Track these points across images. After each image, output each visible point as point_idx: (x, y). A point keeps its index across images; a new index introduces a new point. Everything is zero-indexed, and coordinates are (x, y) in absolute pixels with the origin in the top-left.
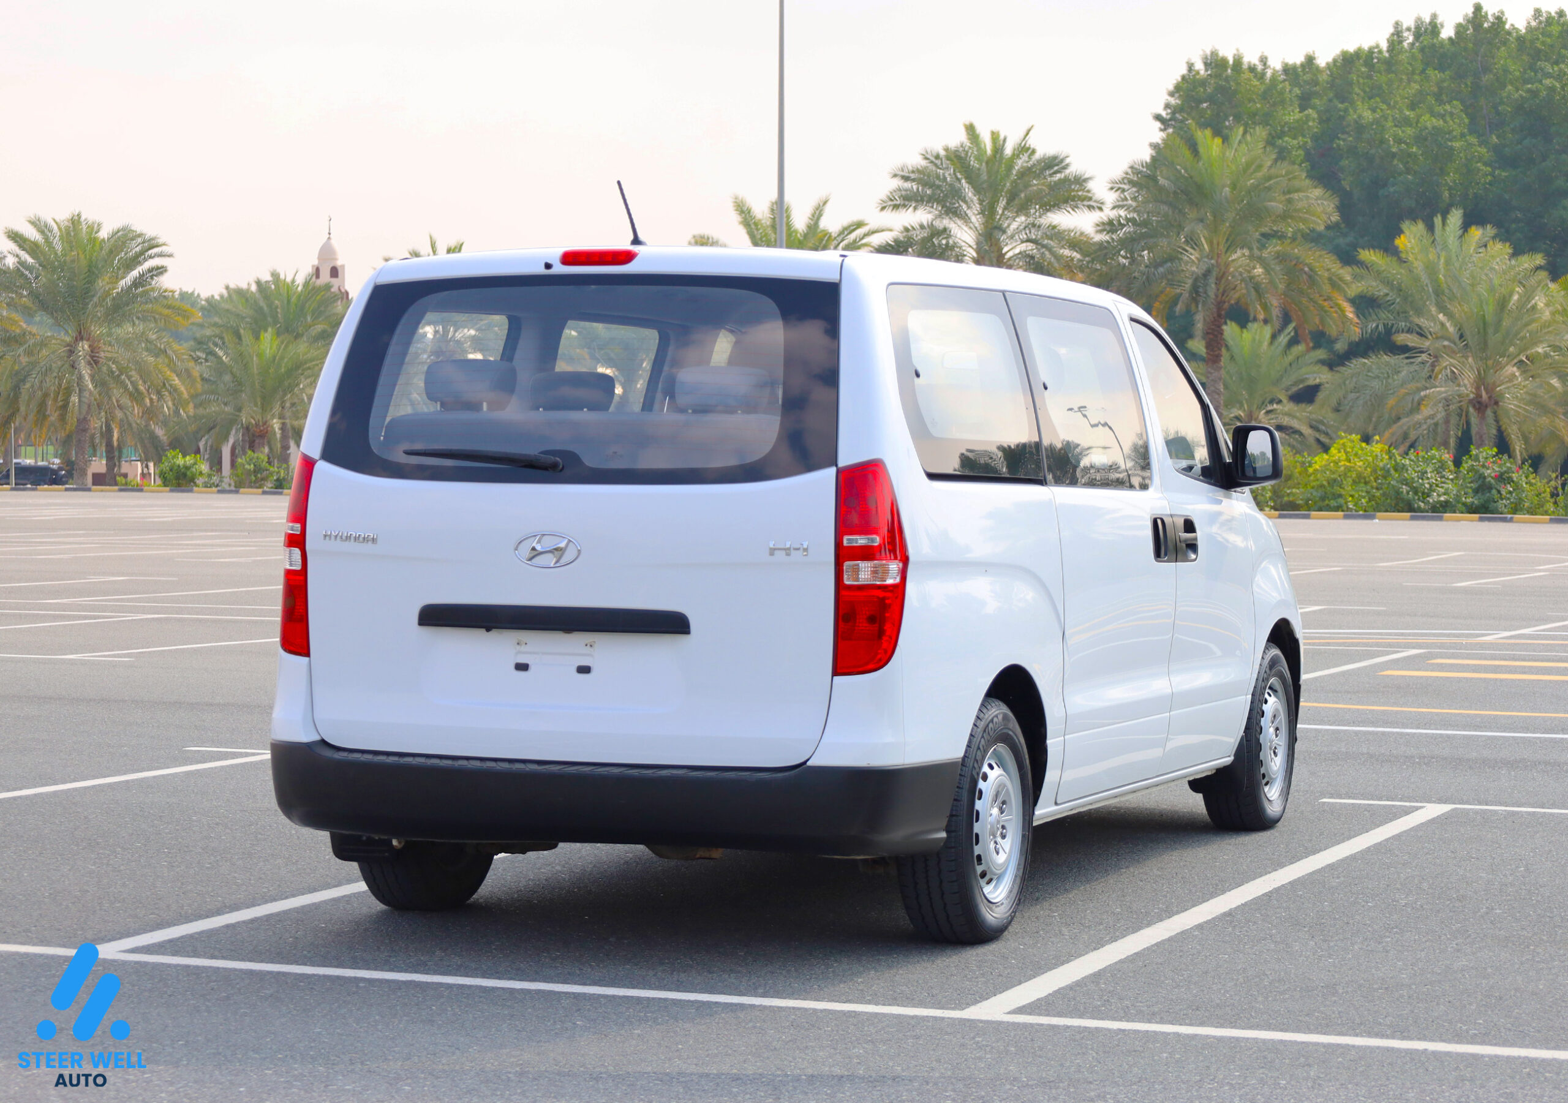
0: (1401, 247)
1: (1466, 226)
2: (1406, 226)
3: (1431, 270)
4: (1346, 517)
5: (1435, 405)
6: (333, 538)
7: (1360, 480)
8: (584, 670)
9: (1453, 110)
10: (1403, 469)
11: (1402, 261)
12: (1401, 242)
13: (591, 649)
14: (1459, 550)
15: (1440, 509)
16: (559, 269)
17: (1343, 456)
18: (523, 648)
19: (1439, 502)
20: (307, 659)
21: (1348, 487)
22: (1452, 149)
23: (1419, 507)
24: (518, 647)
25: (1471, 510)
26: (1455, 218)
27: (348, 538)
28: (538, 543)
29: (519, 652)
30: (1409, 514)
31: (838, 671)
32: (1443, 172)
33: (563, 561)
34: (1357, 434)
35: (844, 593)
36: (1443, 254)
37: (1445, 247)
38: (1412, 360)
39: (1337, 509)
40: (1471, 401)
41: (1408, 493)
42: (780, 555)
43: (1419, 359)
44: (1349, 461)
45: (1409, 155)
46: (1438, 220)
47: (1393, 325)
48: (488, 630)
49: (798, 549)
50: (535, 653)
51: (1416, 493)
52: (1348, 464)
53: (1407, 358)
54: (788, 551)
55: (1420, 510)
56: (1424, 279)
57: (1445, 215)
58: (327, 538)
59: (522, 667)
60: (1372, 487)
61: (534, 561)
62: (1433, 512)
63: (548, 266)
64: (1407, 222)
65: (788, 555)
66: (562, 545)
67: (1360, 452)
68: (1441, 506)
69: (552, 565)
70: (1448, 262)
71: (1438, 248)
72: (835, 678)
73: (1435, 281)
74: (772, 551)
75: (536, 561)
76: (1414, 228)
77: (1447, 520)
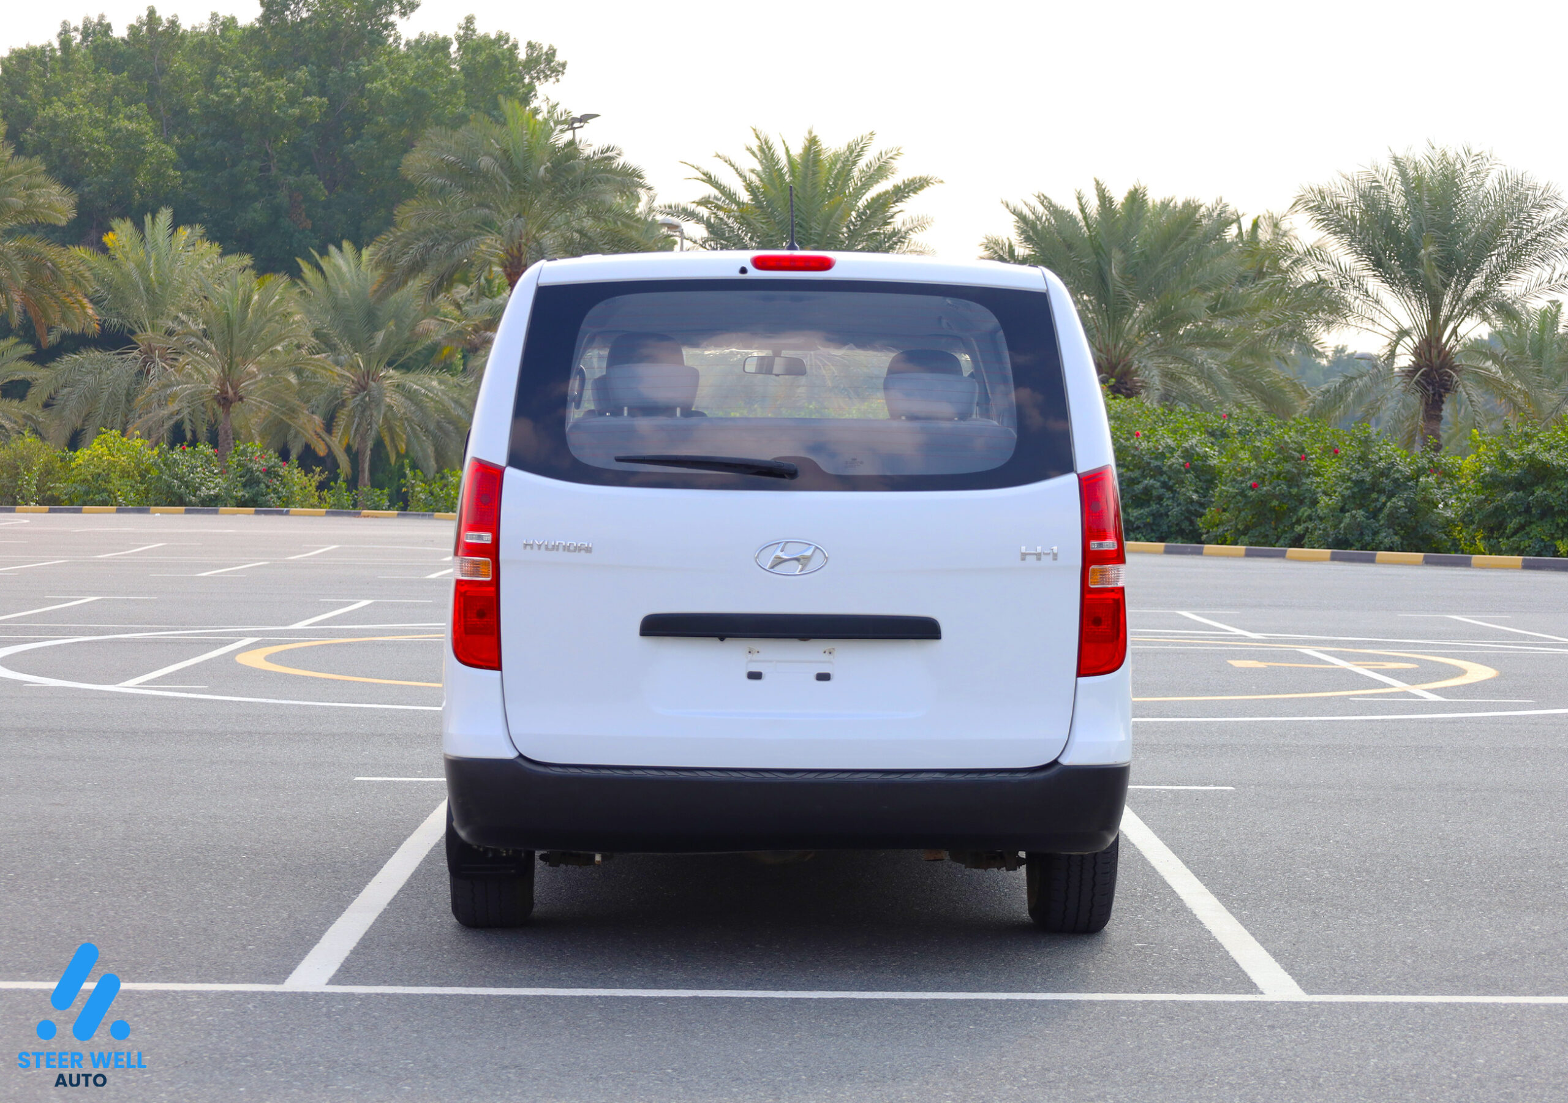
0: (110, 244)
1: (175, 226)
2: (115, 223)
3: (144, 271)
4: (118, 511)
5: (180, 401)
6: (535, 547)
7: (125, 474)
8: (823, 677)
9: (139, 111)
10: (174, 463)
11: (112, 258)
12: (109, 239)
13: (831, 656)
14: (335, 544)
15: (211, 504)
16: (754, 273)
17: (105, 450)
18: (755, 656)
19: (209, 496)
20: (499, 672)
21: (116, 481)
22: (144, 151)
23: (190, 501)
24: (750, 656)
25: (242, 503)
26: (165, 216)
27: (555, 548)
28: (782, 551)
29: (751, 661)
30: (184, 508)
31: (1082, 671)
32: (134, 173)
33: (808, 569)
34: (117, 430)
35: (1088, 596)
36: (153, 255)
37: (155, 246)
38: (123, 356)
39: (104, 503)
40: (215, 398)
41: (180, 487)
42: (1031, 559)
43: (131, 356)
44: (113, 456)
45: (102, 154)
46: (148, 218)
47: (105, 320)
48: (722, 639)
49: (1049, 554)
50: (771, 661)
51: (187, 487)
52: (113, 459)
53: (119, 354)
54: (1039, 556)
55: (191, 504)
56: (135, 276)
57: (154, 214)
58: (528, 547)
59: (755, 676)
60: (136, 482)
61: (776, 568)
62: (203, 505)
63: (743, 270)
64: (117, 220)
65: (1039, 559)
66: (808, 553)
67: (122, 447)
68: (211, 500)
69: (797, 573)
70: (157, 262)
71: (148, 247)
72: (1079, 679)
73: (146, 279)
74: (1024, 556)
75: (778, 569)
76: (122, 226)
77: (223, 514)
